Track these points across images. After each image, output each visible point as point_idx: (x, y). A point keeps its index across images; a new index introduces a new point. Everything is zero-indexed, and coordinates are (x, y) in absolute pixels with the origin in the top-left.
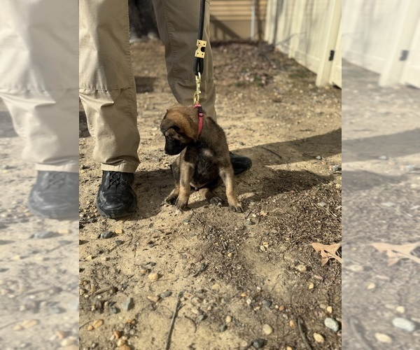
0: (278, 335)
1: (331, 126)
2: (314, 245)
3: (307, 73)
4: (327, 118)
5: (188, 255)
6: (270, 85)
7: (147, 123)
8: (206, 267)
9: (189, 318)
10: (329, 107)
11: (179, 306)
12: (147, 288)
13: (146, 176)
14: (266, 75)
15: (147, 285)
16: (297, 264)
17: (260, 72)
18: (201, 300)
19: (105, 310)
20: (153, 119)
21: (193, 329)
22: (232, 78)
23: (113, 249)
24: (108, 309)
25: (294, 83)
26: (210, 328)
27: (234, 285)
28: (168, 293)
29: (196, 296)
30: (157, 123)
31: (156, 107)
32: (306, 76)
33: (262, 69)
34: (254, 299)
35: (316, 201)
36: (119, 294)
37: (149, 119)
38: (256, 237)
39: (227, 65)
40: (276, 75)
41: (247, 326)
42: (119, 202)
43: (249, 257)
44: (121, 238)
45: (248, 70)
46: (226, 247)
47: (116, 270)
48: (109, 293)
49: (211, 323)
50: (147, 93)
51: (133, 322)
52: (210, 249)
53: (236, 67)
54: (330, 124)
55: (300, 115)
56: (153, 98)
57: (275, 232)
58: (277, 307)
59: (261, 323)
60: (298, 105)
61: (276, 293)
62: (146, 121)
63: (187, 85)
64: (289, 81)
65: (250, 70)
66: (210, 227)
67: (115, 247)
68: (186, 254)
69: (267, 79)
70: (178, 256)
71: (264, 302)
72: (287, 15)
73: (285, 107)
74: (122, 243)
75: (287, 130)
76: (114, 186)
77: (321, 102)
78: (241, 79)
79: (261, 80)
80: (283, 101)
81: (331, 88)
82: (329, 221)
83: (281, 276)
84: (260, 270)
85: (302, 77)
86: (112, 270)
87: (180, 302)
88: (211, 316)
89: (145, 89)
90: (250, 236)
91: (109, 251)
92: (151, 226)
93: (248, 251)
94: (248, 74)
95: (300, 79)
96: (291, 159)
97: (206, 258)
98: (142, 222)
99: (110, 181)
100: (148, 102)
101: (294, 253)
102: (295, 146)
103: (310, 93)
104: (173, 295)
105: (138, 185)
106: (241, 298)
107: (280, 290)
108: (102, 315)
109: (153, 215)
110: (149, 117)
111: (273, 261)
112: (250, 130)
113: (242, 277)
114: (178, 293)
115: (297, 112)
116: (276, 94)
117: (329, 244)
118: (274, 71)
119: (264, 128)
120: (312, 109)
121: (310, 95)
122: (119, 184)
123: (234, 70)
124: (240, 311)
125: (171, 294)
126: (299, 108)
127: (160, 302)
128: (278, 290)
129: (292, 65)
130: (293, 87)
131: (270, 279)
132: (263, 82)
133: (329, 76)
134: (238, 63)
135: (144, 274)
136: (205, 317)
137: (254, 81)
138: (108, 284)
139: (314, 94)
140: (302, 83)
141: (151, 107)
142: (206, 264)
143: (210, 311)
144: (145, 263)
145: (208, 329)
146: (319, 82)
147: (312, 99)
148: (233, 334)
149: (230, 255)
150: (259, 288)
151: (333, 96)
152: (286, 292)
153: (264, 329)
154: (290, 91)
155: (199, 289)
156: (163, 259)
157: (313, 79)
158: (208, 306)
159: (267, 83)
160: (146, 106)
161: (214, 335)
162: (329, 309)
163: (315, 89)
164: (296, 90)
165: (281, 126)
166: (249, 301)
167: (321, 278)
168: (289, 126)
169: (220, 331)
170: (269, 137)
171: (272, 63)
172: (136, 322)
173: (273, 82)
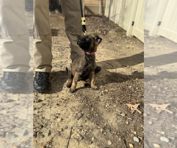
0: (114, 145)
1: (133, 53)
2: (128, 105)
3: (123, 30)
4: (131, 50)
5: (75, 110)
6: (107, 35)
7: (55, 50)
8: (82, 115)
9: (76, 139)
10: (132, 45)
11: (71, 133)
12: (56, 125)
13: (55, 73)
14: (106, 31)
15: (57, 124)
16: (121, 113)
17: (103, 29)
18: (81, 130)
19: (37, 136)
20: (58, 48)
21: (77, 144)
22: (91, 31)
23: (41, 107)
24: (39, 136)
25: (117, 34)
26: (85, 143)
27: (95, 123)
28: (66, 127)
29: (78, 128)
30: (60, 50)
31: (59, 42)
32: (122, 31)
33: (104, 28)
34: (104, 129)
35: (128, 85)
36: (44, 128)
37: (56, 48)
38: (103, 101)
39: (89, 25)
40: (110, 31)
41: (101, 141)
42: (43, 86)
43: (101, 110)
44: (44, 102)
45: (98, 28)
46: (91, 106)
47: (42, 117)
48: (39, 128)
49: (85, 141)
50: (55, 36)
51: (51, 141)
52: (84, 107)
53: (93, 26)
54: (132, 52)
55: (120, 48)
56: (58, 38)
57: (112, 99)
58: (113, 132)
59: (107, 140)
60: (119, 44)
61: (113, 126)
62: (54, 49)
63: (74, 34)
64: (115, 33)
65: (99, 28)
66: (84, 97)
67: (42, 107)
68: (73, 109)
69: (106, 32)
70: (70, 110)
71: (108, 130)
72: (114, 5)
73: (114, 45)
74: (45, 104)
75: (115, 54)
76: (41, 78)
77: (128, 43)
78: (95, 32)
79: (104, 32)
80: (113, 42)
81: (132, 37)
82: (133, 94)
83: (114, 119)
84: (106, 116)
85: (120, 32)
86: (41, 117)
87: (71, 131)
88: (85, 137)
89: (54, 35)
90: (101, 101)
91: (39, 108)
92: (58, 96)
93: (100, 108)
94: (98, 30)
95: (120, 33)
96: (117, 67)
97: (82, 111)
98: (54, 95)
99: (39, 76)
100: (55, 40)
101: (120, 108)
102: (118, 62)
103: (124, 39)
104: (68, 128)
105: (52, 78)
106: (98, 128)
107: (115, 125)
108: (36, 138)
109: (58, 92)
110: (56, 47)
111: (111, 112)
112: (100, 54)
113: (98, 119)
114: (71, 127)
115: (119, 47)
116: (110, 39)
117: (134, 104)
118: (109, 29)
119: (105, 53)
120: (125, 46)
121: (124, 40)
122: (43, 77)
123: (93, 28)
124: (98, 135)
125: (67, 127)
126: (120, 45)
127: (63, 132)
128: (114, 125)
129: (116, 27)
130: (117, 36)
131: (110, 120)
132: (105, 33)
133: (132, 32)
134: (94, 25)
135: (55, 119)
136: (83, 138)
137: (101, 33)
138: (39, 124)
139: (125, 39)
140: (120, 35)
141: (57, 42)
142: (83, 113)
143: (85, 135)
144: (55, 114)
145: (84, 143)
146: (127, 35)
147: (125, 41)
148: (95, 145)
149: (93, 109)
150: (105, 124)
151: (133, 41)
152: (117, 125)
153: (108, 143)
154: (116, 38)
155: (80, 125)
156: (63, 112)
157: (125, 33)
158: (84, 133)
159: (106, 34)
160: (54, 42)
161: (87, 146)
162: (135, 133)
163: (126, 37)
164: (118, 37)
165: (112, 53)
166: (101, 130)
167: (131, 119)
168: (116, 53)
169: (89, 144)
170: (108, 57)
171: (108, 25)
172: (52, 141)
173: (109, 34)
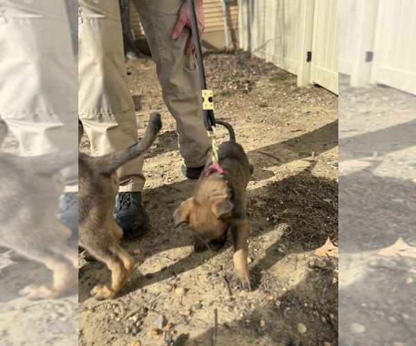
1: (320, 124)
3: (287, 75)
4: (314, 117)
6: (253, 91)
10: (314, 106)
12: (176, 304)
14: (248, 82)
15: (176, 300)
17: (242, 80)
18: (231, 308)
22: (216, 88)
25: (276, 86)
28: (198, 305)
29: (226, 305)
32: (286, 78)
33: (243, 76)
34: (282, 300)
35: (321, 198)
36: (150, 313)
40: (257, 81)
45: (229, 79)
48: (140, 313)
53: (217, 77)
54: (318, 122)
55: (288, 117)
58: (306, 305)
60: (284, 107)
61: (302, 292)
64: (271, 85)
65: (232, 79)
67: (137, 267)
68: (207, 265)
69: (249, 85)
70: (200, 268)
71: (293, 302)
72: (259, 22)
74: (143, 262)
75: (279, 132)
76: (125, 206)
77: (305, 102)
79: (244, 87)
80: (269, 104)
81: (312, 88)
84: (282, 272)
86: (139, 290)
90: (265, 239)
94: (231, 82)
95: (281, 82)
96: (289, 159)
99: (121, 202)
102: (289, 147)
103: (293, 94)
106: (270, 301)
108: (138, 336)
111: (293, 262)
112: (244, 136)
114: (208, 304)
115: (284, 114)
116: (261, 99)
118: (255, 77)
119: (256, 133)
120: (299, 109)
121: (294, 97)
122: (130, 204)
123: (217, 80)
124: (271, 315)
125: (201, 306)
126: (286, 110)
127: (192, 316)
128: (303, 289)
129: (271, 69)
130: (276, 90)
133: (309, 77)
134: (219, 73)
135: (170, 291)
137: (238, 88)
138: (137, 304)
139: (297, 95)
140: (284, 86)
143: (243, 317)
144: (169, 279)
146: (300, 83)
147: (297, 100)
148: (269, 338)
150: (284, 289)
151: (316, 95)
153: (299, 328)
154: (274, 94)
155: (227, 298)
156: (186, 273)
157: (294, 81)
158: (239, 312)
159: (250, 89)
163: (297, 90)
164: (279, 92)
165: (272, 130)
166: (278, 304)
168: (279, 128)
170: (262, 141)
171: (252, 70)
173: (256, 88)
